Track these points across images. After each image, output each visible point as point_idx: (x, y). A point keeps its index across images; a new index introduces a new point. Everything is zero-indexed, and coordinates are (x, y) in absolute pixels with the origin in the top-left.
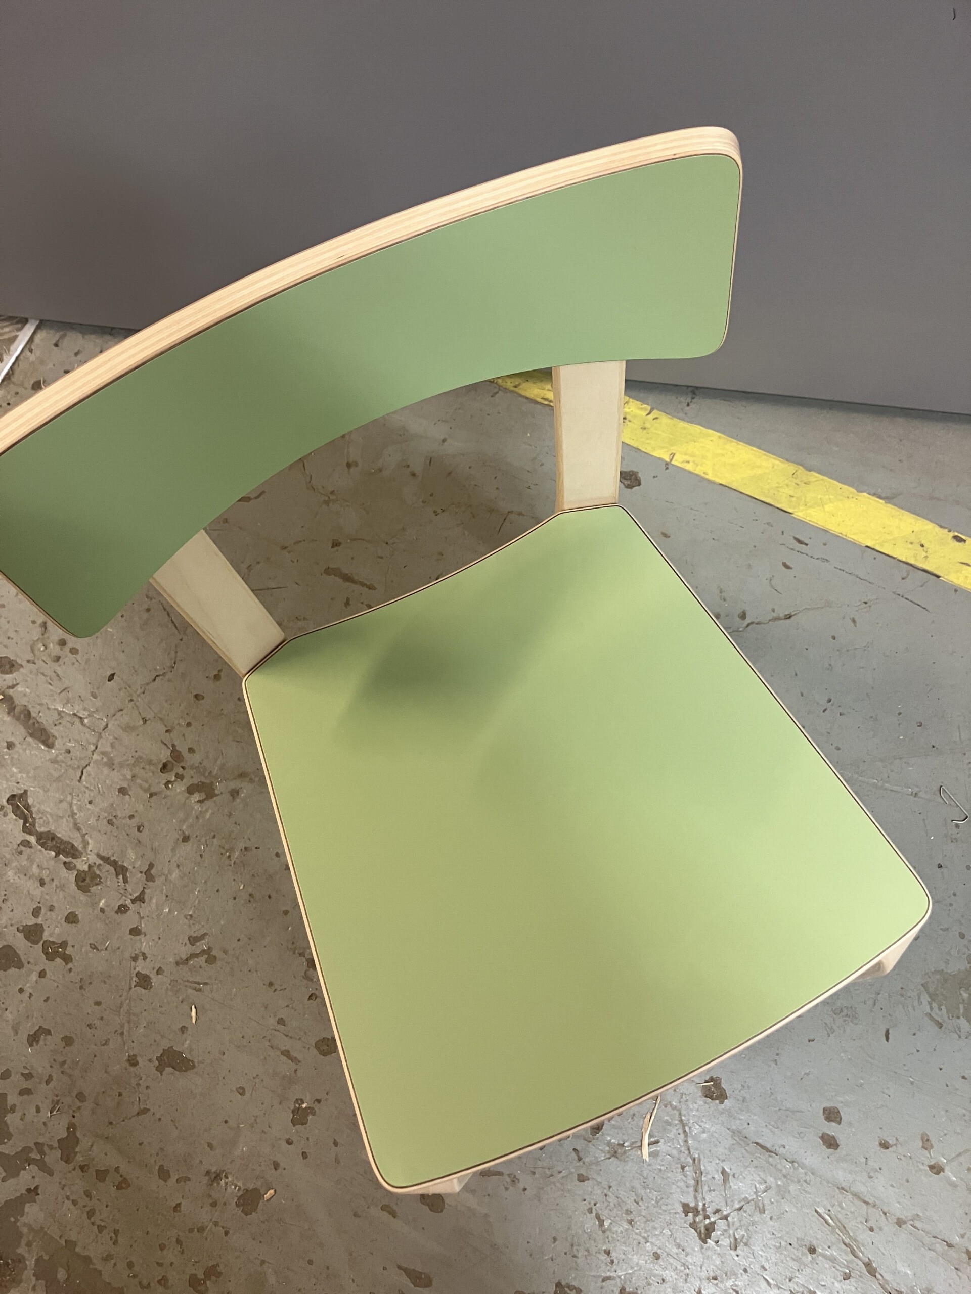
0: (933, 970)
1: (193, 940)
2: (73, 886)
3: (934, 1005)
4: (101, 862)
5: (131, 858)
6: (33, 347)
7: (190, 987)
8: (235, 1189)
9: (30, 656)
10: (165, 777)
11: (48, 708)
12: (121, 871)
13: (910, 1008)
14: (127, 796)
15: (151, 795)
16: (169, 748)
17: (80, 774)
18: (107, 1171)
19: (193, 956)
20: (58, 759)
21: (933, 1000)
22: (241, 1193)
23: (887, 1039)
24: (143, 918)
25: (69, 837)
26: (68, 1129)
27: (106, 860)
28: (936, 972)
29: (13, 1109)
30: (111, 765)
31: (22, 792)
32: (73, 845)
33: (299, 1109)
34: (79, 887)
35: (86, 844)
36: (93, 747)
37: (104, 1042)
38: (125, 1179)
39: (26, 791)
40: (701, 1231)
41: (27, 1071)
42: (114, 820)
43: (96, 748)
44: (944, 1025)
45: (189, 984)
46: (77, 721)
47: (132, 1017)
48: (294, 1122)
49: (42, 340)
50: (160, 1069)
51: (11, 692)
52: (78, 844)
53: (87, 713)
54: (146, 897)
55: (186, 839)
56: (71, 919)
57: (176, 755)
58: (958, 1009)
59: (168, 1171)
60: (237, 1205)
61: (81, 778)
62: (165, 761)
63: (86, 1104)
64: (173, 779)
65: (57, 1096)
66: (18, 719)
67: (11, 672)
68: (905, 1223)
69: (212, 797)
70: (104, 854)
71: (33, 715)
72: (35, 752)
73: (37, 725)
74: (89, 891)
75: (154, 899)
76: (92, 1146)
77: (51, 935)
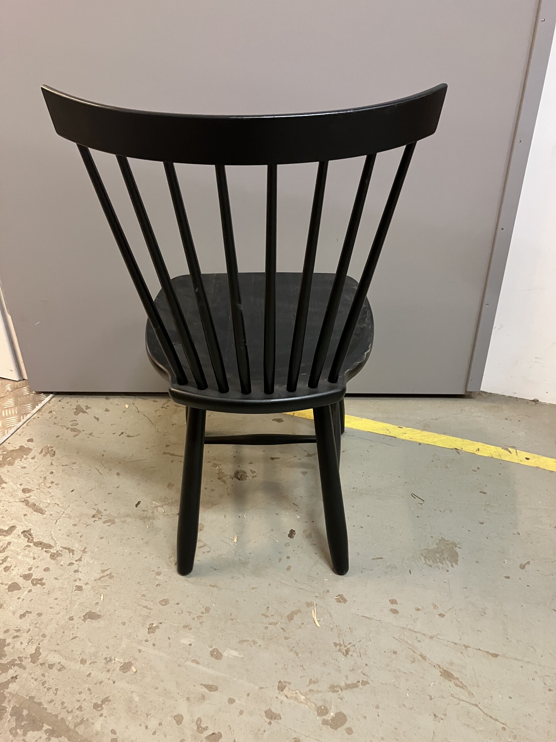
0: (423, 549)
1: (103, 571)
2: (49, 559)
3: (427, 560)
4: (62, 549)
5: (77, 546)
6: (50, 402)
7: (101, 588)
8: (119, 663)
9: (38, 487)
10: (94, 519)
11: (44, 503)
12: (71, 551)
13: (417, 562)
14: (76, 527)
15: (87, 525)
16: (96, 510)
17: (56, 521)
18: (54, 665)
19: (102, 577)
20: (46, 517)
21: (426, 558)
22: (122, 665)
23: (410, 573)
24: (80, 566)
25: (49, 542)
26: (36, 649)
27: (65, 548)
28: (425, 549)
29: (9, 644)
30: (70, 517)
31: (29, 529)
32: (50, 545)
33: (151, 627)
34: (51, 559)
35: (56, 544)
36: (62, 513)
37: (57, 613)
38: (63, 666)
39: (30, 529)
40: (344, 653)
41: (18, 629)
42: (70, 535)
43: (64, 513)
44: (432, 566)
45: (100, 587)
46: (56, 506)
47: (73, 602)
48: (149, 633)
49: (55, 400)
50: (85, 619)
51: (28, 499)
52: (52, 544)
53: (60, 503)
54: (82, 559)
55: (101, 538)
56: (47, 570)
57: (99, 512)
58: (437, 560)
59: (86, 660)
60: (119, 670)
61: (56, 523)
62: (93, 514)
63: (46, 638)
64: (97, 519)
65: (32, 637)
66: (30, 506)
67: (29, 493)
68: (433, 637)
69: (114, 524)
70: (65, 546)
71: (37, 505)
72: (36, 516)
73: (38, 508)
74: (56, 559)
75: (86, 558)
76: (47, 655)
77: (36, 577)
